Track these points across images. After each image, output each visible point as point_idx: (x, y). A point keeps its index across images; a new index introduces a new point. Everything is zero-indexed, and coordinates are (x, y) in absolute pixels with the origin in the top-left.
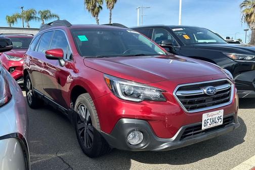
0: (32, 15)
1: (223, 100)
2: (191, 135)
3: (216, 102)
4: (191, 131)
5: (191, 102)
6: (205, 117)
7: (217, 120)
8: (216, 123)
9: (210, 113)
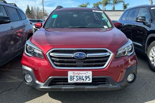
0: (108, 2)
1: (94, 64)
2: (61, 84)
3: (85, 64)
4: (61, 82)
5: (63, 62)
6: (70, 74)
7: (84, 78)
8: (84, 80)
9: (76, 72)
